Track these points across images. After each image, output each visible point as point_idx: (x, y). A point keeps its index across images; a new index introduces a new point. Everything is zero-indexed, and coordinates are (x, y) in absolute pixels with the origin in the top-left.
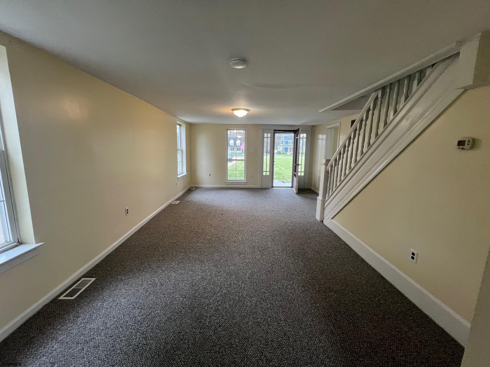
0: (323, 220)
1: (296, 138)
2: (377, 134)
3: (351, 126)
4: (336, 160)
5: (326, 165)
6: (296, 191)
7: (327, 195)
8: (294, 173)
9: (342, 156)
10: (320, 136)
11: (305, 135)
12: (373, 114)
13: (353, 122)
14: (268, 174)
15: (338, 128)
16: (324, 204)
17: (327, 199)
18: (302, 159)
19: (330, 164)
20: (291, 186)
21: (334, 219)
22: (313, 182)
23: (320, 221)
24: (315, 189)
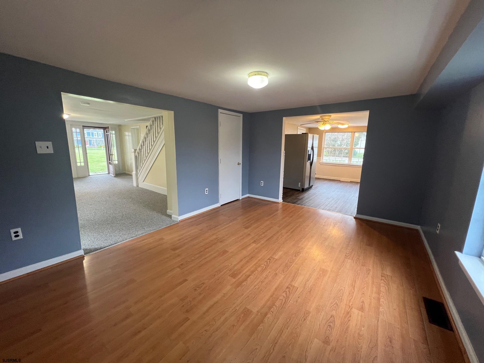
0: (138, 185)
1: (106, 134)
2: (158, 133)
3: (147, 128)
4: (140, 149)
5: (135, 152)
6: (114, 175)
7: (138, 170)
8: (109, 161)
9: (144, 143)
10: (127, 133)
11: (114, 132)
12: (155, 123)
13: (147, 126)
14: (83, 164)
15: (139, 129)
16: (137, 176)
17: (138, 172)
18: (114, 151)
19: (137, 151)
20: (107, 173)
21: (144, 182)
22: (126, 168)
23: (137, 186)
24: (128, 172)
